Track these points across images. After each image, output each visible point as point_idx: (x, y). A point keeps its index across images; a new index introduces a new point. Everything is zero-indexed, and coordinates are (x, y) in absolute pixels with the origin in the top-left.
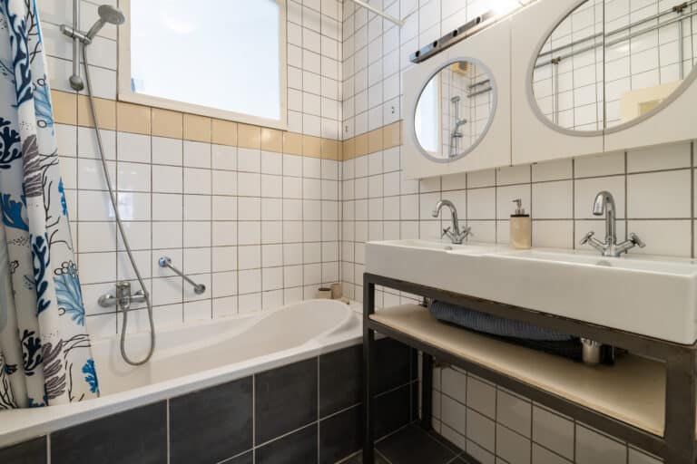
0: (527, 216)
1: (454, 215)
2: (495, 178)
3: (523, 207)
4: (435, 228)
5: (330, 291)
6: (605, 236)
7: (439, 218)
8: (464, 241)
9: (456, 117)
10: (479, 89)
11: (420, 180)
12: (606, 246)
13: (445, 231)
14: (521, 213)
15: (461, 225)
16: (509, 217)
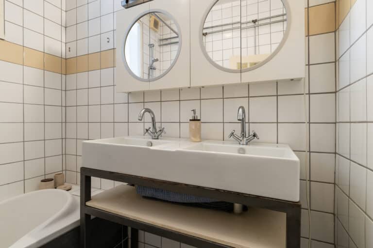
0: (199, 120)
1: (153, 119)
2: (179, 95)
3: (196, 114)
4: (140, 128)
5: (52, 181)
6: (240, 132)
7: (143, 121)
8: (160, 137)
9: (152, 57)
10: (165, 42)
11: (129, 93)
12: (241, 139)
13: (147, 130)
14: (196, 118)
15: (158, 125)
16: (189, 121)
